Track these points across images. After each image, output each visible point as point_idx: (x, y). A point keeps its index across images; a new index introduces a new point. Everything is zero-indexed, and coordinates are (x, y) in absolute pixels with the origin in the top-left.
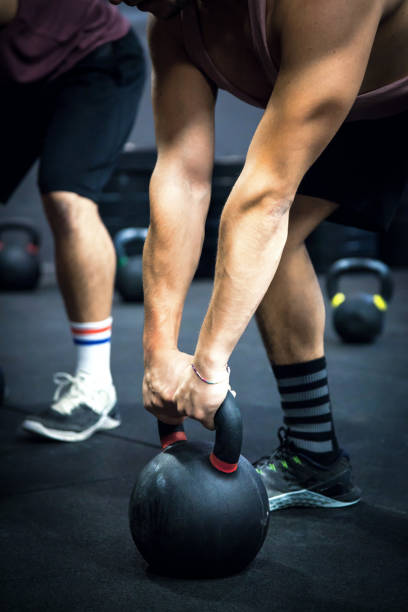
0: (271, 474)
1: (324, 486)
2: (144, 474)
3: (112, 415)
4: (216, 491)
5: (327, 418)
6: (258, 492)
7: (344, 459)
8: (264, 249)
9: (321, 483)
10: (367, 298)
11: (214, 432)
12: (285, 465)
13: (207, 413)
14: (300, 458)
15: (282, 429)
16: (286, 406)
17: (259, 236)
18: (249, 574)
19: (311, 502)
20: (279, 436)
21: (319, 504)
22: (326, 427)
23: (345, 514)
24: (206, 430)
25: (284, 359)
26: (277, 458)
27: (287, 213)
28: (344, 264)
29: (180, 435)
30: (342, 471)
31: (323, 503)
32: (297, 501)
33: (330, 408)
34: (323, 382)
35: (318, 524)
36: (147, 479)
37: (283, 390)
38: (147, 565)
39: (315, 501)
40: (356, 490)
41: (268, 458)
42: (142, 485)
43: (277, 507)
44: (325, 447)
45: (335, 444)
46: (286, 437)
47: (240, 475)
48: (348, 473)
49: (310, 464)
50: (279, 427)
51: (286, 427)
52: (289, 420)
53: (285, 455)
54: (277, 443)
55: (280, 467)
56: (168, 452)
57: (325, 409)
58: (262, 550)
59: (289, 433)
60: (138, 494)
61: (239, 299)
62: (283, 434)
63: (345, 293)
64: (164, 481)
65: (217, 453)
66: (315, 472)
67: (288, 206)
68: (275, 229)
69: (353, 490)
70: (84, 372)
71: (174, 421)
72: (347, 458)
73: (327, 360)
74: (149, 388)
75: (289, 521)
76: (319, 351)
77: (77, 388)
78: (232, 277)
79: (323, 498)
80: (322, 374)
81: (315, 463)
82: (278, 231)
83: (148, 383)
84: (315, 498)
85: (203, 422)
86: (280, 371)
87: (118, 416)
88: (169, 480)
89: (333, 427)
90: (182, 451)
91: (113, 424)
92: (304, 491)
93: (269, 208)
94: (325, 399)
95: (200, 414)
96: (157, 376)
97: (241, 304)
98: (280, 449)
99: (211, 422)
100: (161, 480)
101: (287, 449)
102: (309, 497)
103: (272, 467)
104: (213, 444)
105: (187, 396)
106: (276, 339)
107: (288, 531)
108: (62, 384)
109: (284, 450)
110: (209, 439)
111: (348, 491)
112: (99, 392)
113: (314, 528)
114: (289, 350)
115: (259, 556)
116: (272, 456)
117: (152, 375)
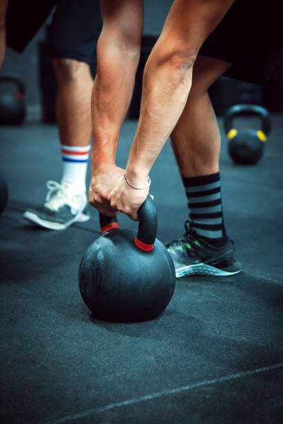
0: (178, 252)
1: (215, 262)
2: (89, 251)
3: (85, 212)
4: (139, 264)
5: (219, 215)
6: (168, 264)
7: (230, 243)
8: (173, 94)
9: (214, 259)
10: (252, 132)
11: (138, 222)
12: (189, 246)
13: (133, 209)
14: (199, 242)
15: (187, 221)
16: (191, 206)
17: (170, 84)
18: (161, 320)
19: (206, 272)
20: (186, 226)
21: (211, 273)
22: (218, 221)
23: (230, 280)
24: (132, 221)
25: (191, 173)
26: (183, 241)
27: (191, 69)
28: (237, 108)
29: (114, 225)
30: (228, 251)
31: (214, 272)
32: (196, 271)
33: (222, 208)
34: (217, 190)
35: (211, 287)
36: (91, 254)
37: (189, 195)
38: (91, 313)
39: (209, 271)
40: (238, 264)
41: (177, 241)
42: (88, 258)
43: (183, 275)
44: (217, 235)
45: (224, 233)
46: (190, 227)
47: (156, 253)
48: (233, 252)
49: (206, 246)
50: (185, 220)
51: (191, 220)
52: (193, 216)
53: (189, 239)
54: (184, 231)
55: (185, 247)
56: (106, 236)
57: (218, 209)
58: (170, 303)
59: (192, 225)
60: (84, 265)
61: (156, 129)
62: (188, 225)
63: (237, 129)
64: (102, 256)
65: (140, 237)
66: (210, 252)
67: (192, 63)
68: (182, 80)
69: (236, 264)
70: (68, 182)
71: (110, 214)
72: (232, 242)
73: (221, 175)
74: (93, 189)
75: (190, 285)
76: (216, 168)
77: (62, 193)
78: (151, 114)
79: (215, 270)
80: (217, 184)
81: (210, 246)
82: (184, 81)
83: (93, 186)
84: (209, 269)
85: (129, 215)
86: (188, 182)
87: (88, 213)
88: (106, 256)
89: (223, 221)
90: (116, 236)
91: (85, 218)
92: (202, 264)
93: (177, 64)
94: (218, 202)
95: (127, 209)
96: (99, 181)
97: (157, 133)
98: (186, 235)
99: (135, 215)
100: (101, 256)
101: (191, 235)
102: (205, 268)
103: (180, 248)
104: (137, 231)
105: (118, 196)
106: (185, 159)
107: (189, 291)
108: (52, 189)
109: (189, 236)
110: (134, 227)
111: (232, 265)
112: (78, 196)
113: (207, 289)
114: (194, 167)
115: (168, 308)
116: (180, 240)
117: (96, 180)
